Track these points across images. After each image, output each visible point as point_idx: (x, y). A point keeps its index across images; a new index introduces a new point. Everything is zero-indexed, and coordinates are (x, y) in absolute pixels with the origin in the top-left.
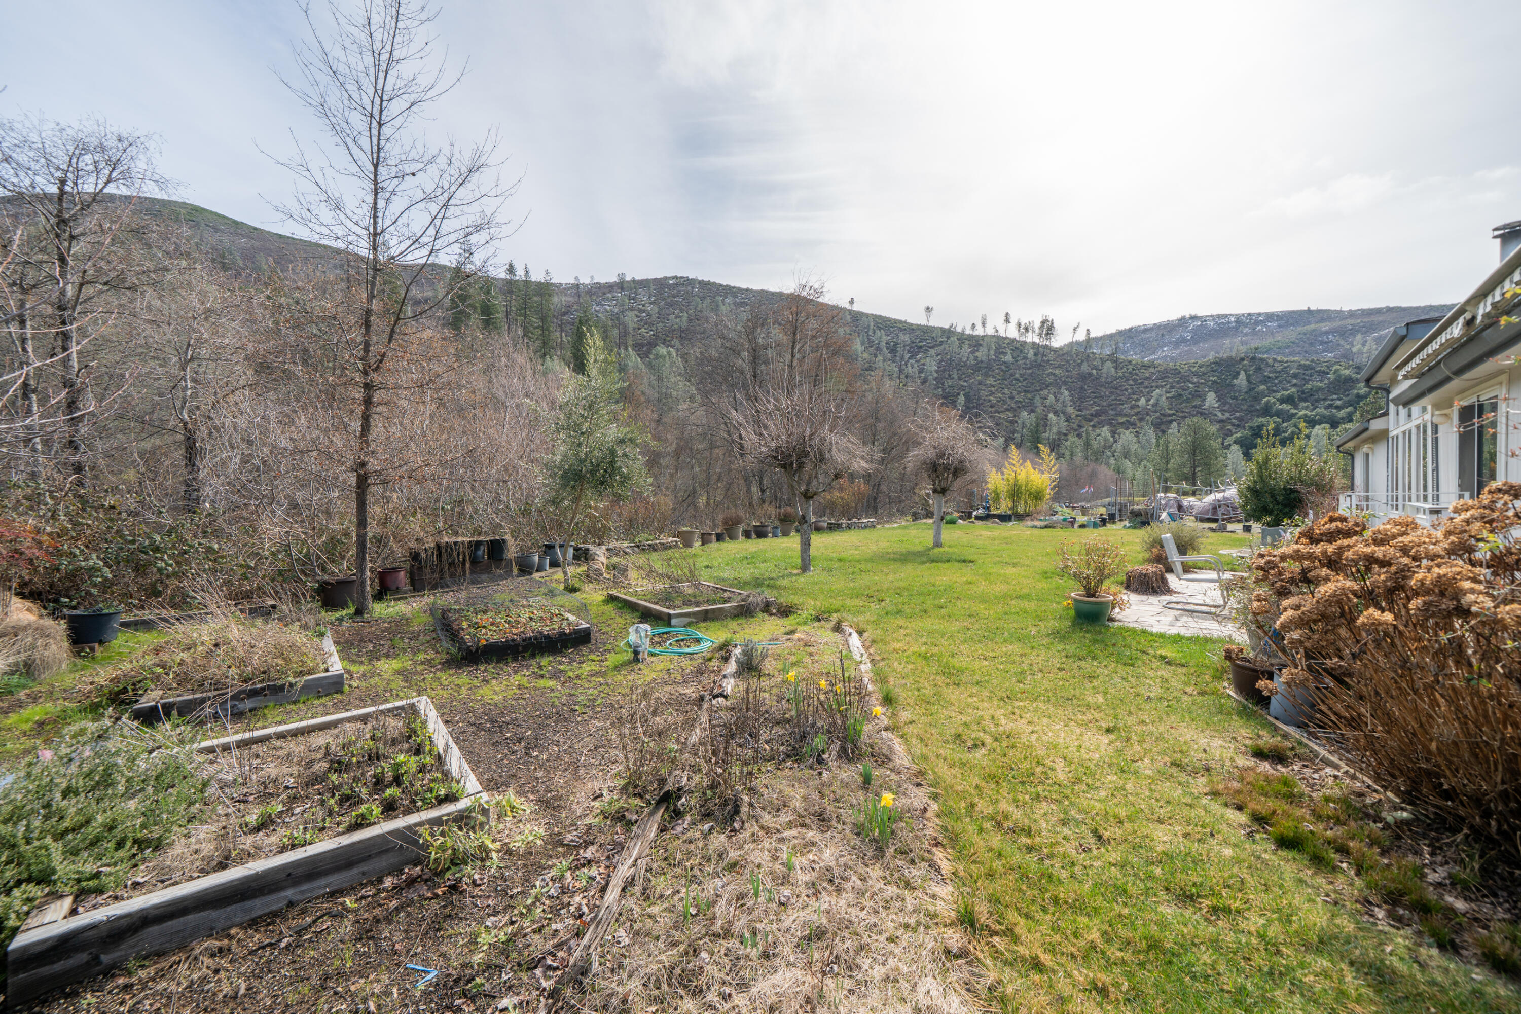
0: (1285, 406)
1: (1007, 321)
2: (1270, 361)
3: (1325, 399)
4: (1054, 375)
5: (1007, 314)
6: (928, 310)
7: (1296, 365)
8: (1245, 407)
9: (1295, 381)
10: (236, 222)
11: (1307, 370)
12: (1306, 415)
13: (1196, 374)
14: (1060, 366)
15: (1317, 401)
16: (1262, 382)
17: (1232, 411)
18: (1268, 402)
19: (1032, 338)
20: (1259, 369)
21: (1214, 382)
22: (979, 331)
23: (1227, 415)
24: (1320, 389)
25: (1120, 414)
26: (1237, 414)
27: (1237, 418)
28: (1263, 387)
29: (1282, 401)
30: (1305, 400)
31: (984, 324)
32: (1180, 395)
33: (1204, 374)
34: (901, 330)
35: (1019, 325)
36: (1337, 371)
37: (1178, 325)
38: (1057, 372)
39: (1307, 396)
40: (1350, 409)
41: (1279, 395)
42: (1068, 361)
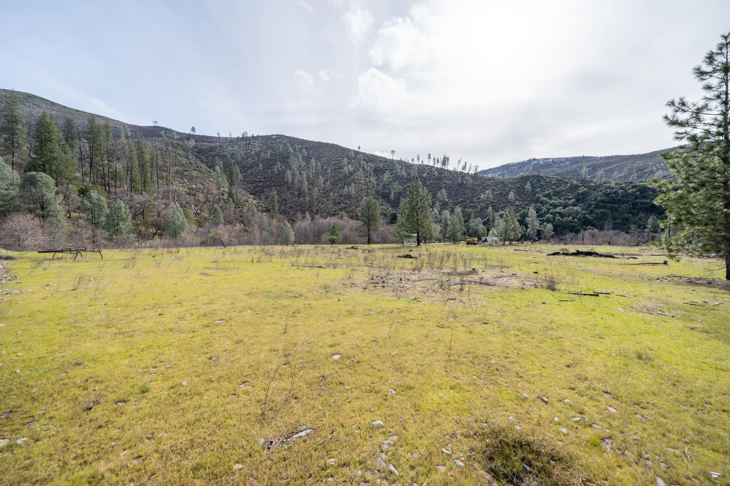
0: (545, 199)
1: (429, 157)
2: (545, 178)
3: (565, 195)
4: (446, 183)
5: (429, 155)
6: (393, 152)
7: (555, 179)
8: (529, 199)
9: (553, 187)
10: (53, 104)
11: (560, 182)
12: (553, 203)
13: (511, 183)
14: (450, 179)
15: (562, 196)
16: (539, 187)
17: (523, 201)
18: (538, 196)
19: (439, 165)
20: (539, 181)
21: (518, 187)
22: (416, 162)
23: (521, 202)
24: (563, 191)
25: (472, 202)
26: (525, 202)
27: (524, 204)
28: (539, 189)
29: (545, 196)
30: (556, 196)
31: (418, 159)
32: (501, 193)
33: (515, 183)
34: (380, 161)
35: (434, 160)
36: (571, 182)
37: (528, 163)
38: (447, 182)
39: (558, 194)
40: (574, 200)
41: (544, 193)
42: (454, 177)
